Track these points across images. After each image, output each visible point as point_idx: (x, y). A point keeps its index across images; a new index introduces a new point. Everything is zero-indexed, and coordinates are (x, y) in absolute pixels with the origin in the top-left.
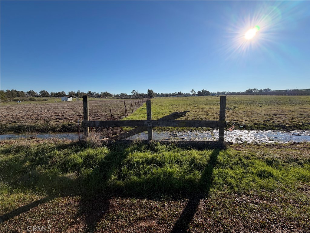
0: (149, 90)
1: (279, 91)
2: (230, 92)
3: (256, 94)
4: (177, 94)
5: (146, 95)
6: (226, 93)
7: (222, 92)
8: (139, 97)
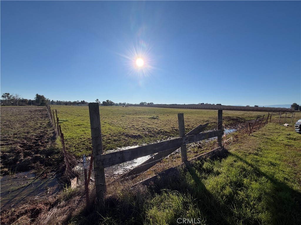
0: (37, 95)
1: (158, 105)
2: (129, 104)
3: (146, 106)
4: (79, 103)
5: (33, 101)
6: (126, 104)
7: (123, 103)
8: (19, 104)
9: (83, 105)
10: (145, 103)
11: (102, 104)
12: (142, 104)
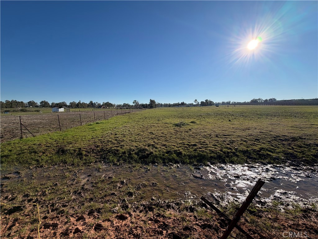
0: (151, 100)
2: (235, 102)
4: (180, 104)
5: (148, 105)
6: (231, 103)
7: (227, 102)
9: (182, 106)
10: (259, 99)
11: (200, 104)
12: (254, 102)
